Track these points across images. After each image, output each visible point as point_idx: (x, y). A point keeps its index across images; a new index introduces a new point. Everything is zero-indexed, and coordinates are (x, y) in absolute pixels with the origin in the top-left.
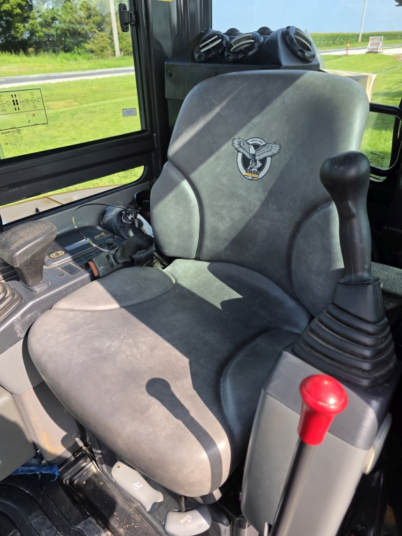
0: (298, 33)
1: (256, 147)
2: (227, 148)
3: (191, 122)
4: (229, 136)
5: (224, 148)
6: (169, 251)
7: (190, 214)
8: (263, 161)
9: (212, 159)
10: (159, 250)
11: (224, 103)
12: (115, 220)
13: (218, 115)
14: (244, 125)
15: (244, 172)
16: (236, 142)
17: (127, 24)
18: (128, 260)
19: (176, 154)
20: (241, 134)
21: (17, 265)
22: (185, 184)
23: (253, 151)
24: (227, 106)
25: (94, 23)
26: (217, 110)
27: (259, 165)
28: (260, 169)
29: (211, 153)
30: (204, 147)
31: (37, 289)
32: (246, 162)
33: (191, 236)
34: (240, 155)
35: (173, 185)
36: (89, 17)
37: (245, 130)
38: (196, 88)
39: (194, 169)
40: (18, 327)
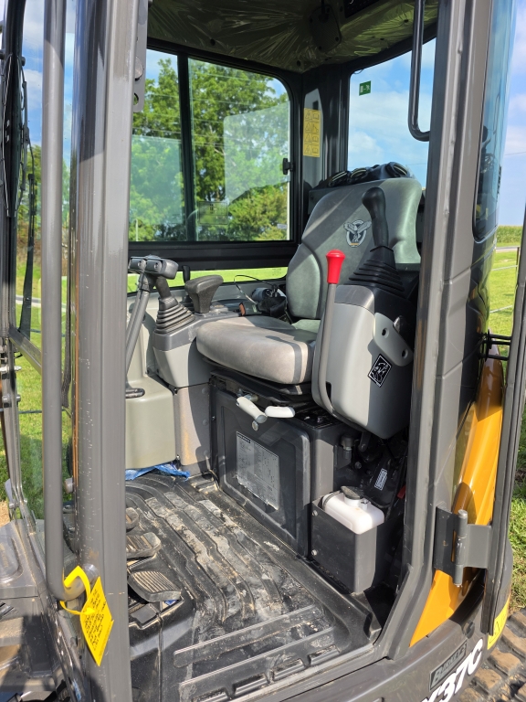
0: (396, 165)
1: (358, 226)
2: (340, 230)
3: (318, 216)
4: (342, 222)
5: (338, 230)
6: (297, 311)
7: (313, 278)
8: (362, 234)
9: (330, 238)
10: (289, 309)
11: (340, 203)
12: (261, 295)
13: (336, 210)
14: (351, 214)
15: (350, 243)
16: (346, 225)
17: (287, 170)
18: (266, 310)
19: (306, 237)
20: (349, 220)
21: (198, 291)
22: (312, 257)
23: (356, 228)
24: (342, 204)
25: (268, 217)
26: (336, 207)
27: (359, 236)
28: (360, 239)
29: (330, 234)
30: (325, 231)
31: (205, 315)
32: (351, 236)
33: (313, 296)
34: (348, 233)
35: (303, 258)
36: (264, 212)
37: (352, 216)
38: (324, 197)
39: (318, 246)
40: (190, 333)
